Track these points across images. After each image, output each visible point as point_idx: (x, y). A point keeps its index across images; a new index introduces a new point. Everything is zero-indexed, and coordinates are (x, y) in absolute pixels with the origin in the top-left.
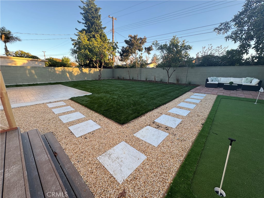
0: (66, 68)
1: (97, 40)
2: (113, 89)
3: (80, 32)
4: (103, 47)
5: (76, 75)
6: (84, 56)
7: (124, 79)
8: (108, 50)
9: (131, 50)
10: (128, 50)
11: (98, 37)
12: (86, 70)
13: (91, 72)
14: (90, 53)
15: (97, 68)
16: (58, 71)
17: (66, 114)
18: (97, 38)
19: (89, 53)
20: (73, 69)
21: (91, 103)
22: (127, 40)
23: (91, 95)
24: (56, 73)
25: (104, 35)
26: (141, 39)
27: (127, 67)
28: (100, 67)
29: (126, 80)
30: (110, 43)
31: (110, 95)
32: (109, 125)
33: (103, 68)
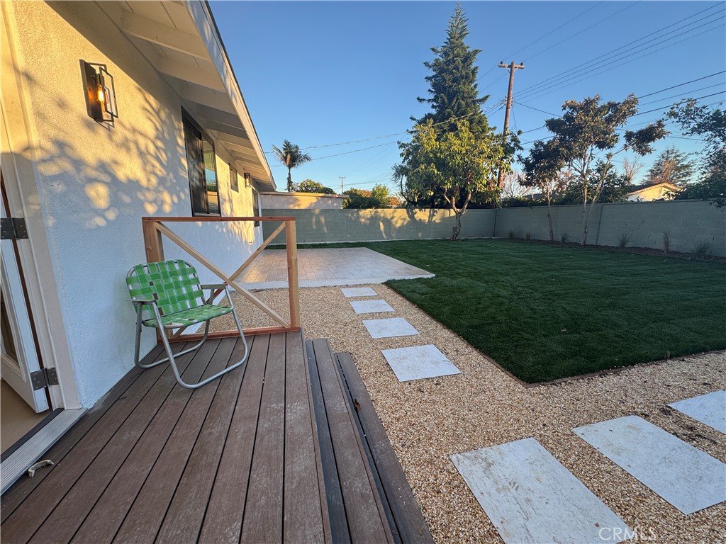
0: (379, 210)
1: (461, 134)
2: (494, 268)
3: (420, 123)
4: (476, 152)
5: (400, 227)
6: (425, 180)
7: (529, 240)
8: (489, 158)
9: (567, 148)
10: (556, 150)
11: (463, 128)
12: (422, 215)
13: (434, 218)
14: (438, 170)
15: (452, 208)
16: (364, 218)
17: (377, 318)
18: (461, 131)
19: (436, 172)
20: (394, 212)
21: (432, 299)
22: (556, 118)
23: (432, 278)
24: (360, 222)
25: (481, 117)
26: (611, 105)
27: (545, 204)
28: (460, 205)
29: (539, 242)
30: (497, 136)
31: (485, 285)
32: (483, 373)
33: (467, 208)
